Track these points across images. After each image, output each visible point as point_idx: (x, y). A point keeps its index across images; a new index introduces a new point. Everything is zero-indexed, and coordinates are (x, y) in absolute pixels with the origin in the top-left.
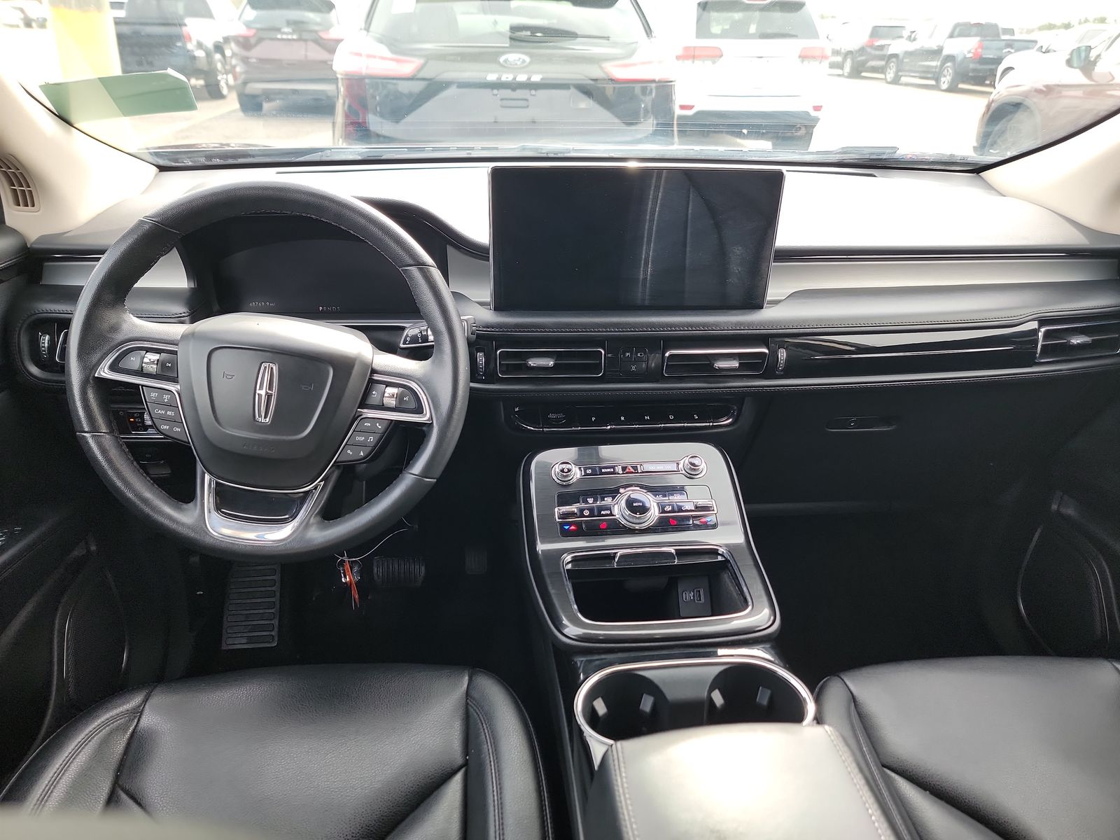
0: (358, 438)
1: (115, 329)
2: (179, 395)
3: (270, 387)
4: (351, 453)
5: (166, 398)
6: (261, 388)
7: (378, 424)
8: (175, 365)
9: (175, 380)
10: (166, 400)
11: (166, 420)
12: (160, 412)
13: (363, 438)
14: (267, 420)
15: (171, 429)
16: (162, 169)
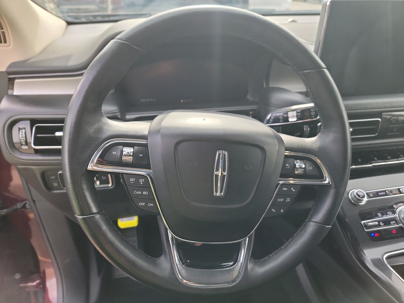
0: (279, 200)
1: (100, 130)
2: (151, 178)
3: (224, 170)
4: (274, 211)
5: (141, 181)
6: (217, 170)
7: (292, 189)
8: (146, 155)
9: (147, 166)
10: (141, 183)
11: (142, 198)
12: (137, 192)
13: (283, 199)
14: (222, 194)
15: (146, 205)
16: (69, 23)
